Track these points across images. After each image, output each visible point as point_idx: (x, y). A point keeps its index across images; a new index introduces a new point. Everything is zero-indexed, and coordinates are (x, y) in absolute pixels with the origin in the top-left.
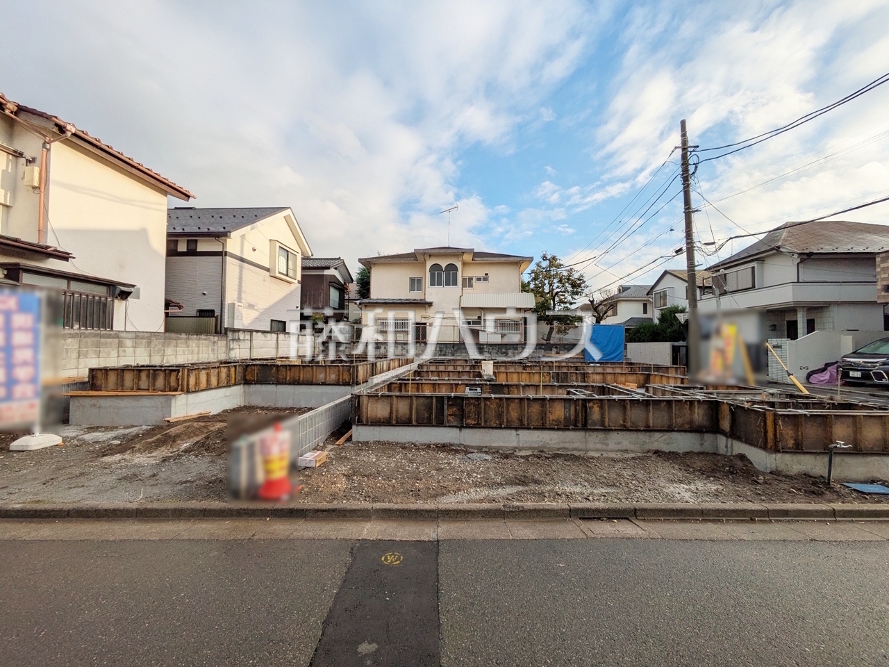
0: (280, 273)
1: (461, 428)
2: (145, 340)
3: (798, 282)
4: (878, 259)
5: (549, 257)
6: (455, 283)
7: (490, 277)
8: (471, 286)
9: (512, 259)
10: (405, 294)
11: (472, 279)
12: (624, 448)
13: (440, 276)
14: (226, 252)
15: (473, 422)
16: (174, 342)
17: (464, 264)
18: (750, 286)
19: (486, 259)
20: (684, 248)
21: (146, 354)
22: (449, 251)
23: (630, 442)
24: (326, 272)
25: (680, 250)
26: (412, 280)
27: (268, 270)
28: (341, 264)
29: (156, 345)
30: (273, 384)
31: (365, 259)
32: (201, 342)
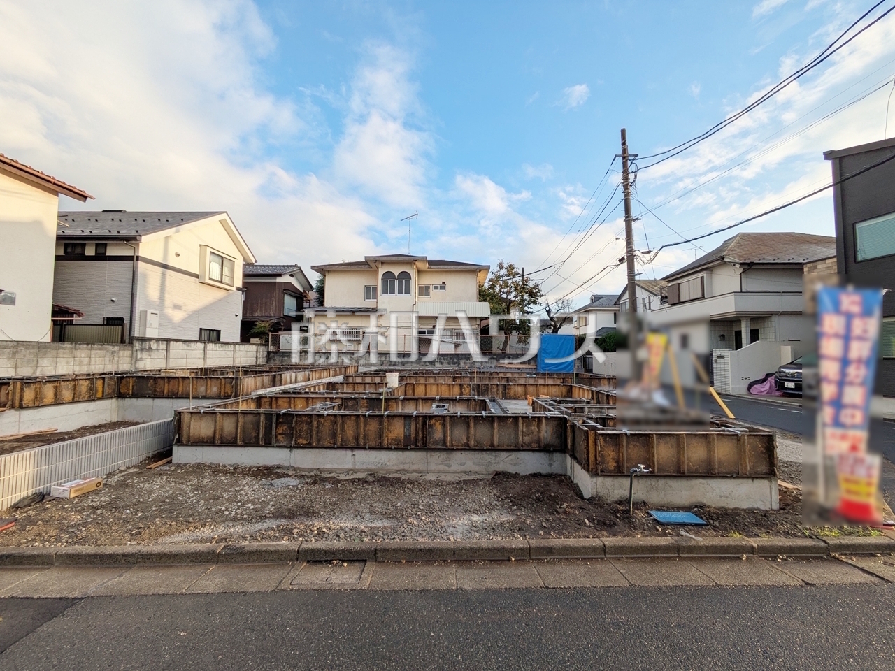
0: (210, 279)
1: (291, 448)
2: (9, 350)
3: (741, 292)
4: (806, 269)
5: (505, 265)
6: (408, 292)
7: (447, 287)
8: (428, 294)
9: (468, 267)
10: (360, 302)
11: (429, 287)
12: (468, 470)
13: (393, 284)
14: (138, 257)
15: (305, 442)
16: (54, 352)
17: (419, 272)
18: (700, 295)
19: (442, 267)
20: (626, 257)
21: (9, 366)
22: (400, 258)
23: (474, 463)
24: (279, 280)
25: (623, 258)
26: (368, 289)
27: (197, 276)
28: (295, 271)
29: (25, 356)
30: (149, 397)
31: (318, 266)
32: (93, 352)
